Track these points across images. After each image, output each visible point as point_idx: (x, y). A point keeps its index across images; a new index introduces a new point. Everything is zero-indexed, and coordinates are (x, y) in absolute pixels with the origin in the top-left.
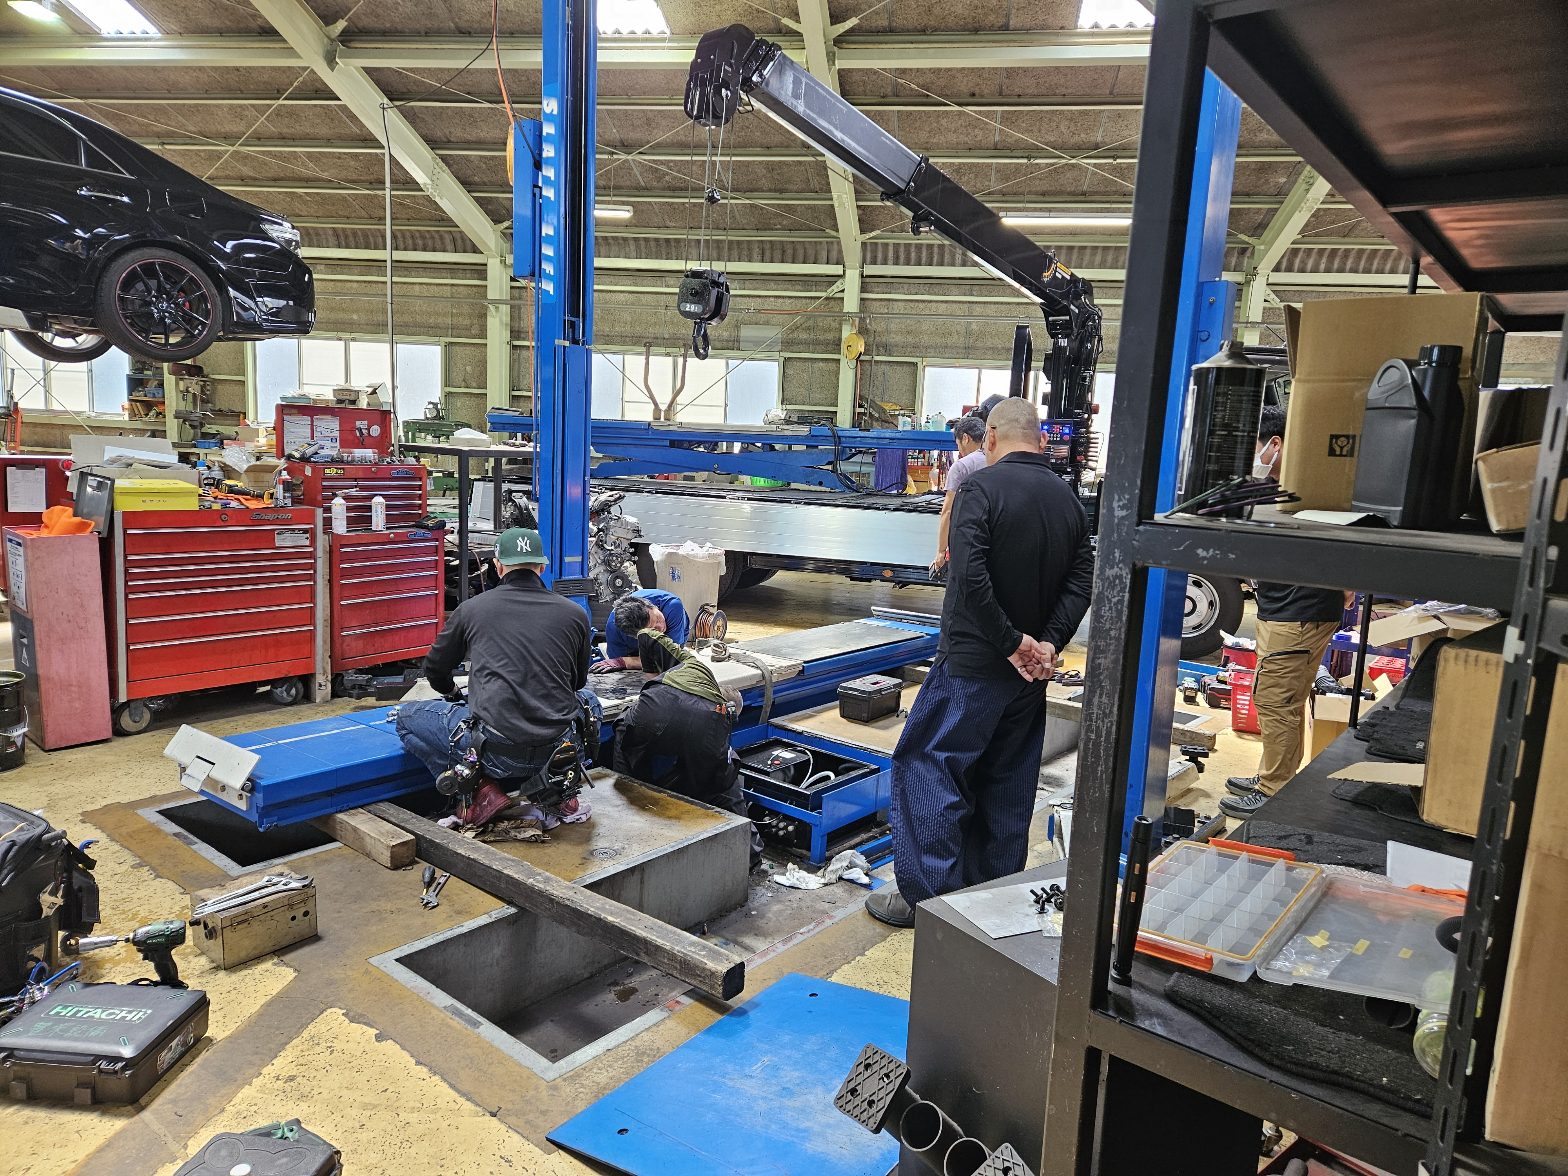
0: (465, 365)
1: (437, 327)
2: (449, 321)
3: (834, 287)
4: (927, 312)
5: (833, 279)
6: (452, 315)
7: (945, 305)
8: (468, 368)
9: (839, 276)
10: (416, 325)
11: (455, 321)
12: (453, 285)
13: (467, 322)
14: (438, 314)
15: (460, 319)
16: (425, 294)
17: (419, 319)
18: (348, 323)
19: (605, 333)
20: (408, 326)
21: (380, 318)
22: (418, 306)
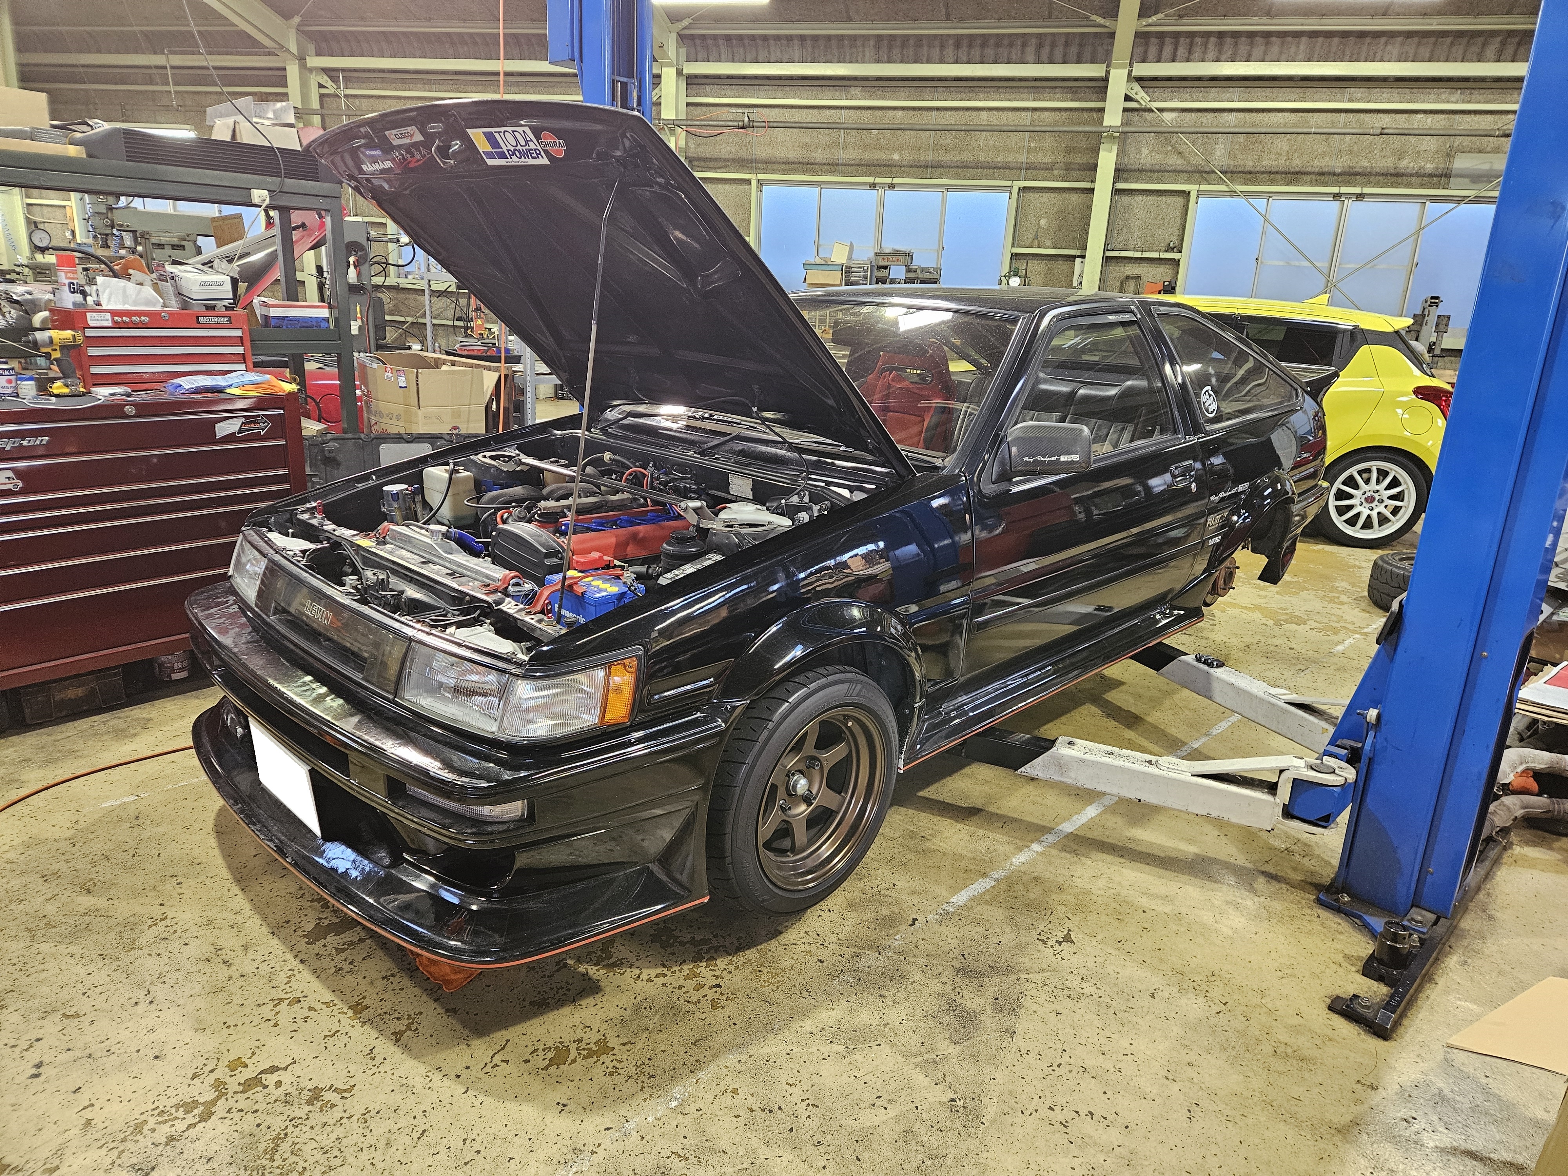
0: (1039, 218)
1: (1006, 167)
2: (1023, 158)
6: (1029, 150)
8: (1043, 222)
10: (978, 165)
12: (1035, 109)
13: (1048, 159)
14: (1010, 150)
15: (1040, 155)
16: (995, 122)
17: (982, 157)
18: (884, 165)
19: (1247, 169)
20: (967, 167)
21: (930, 157)
22: (983, 139)
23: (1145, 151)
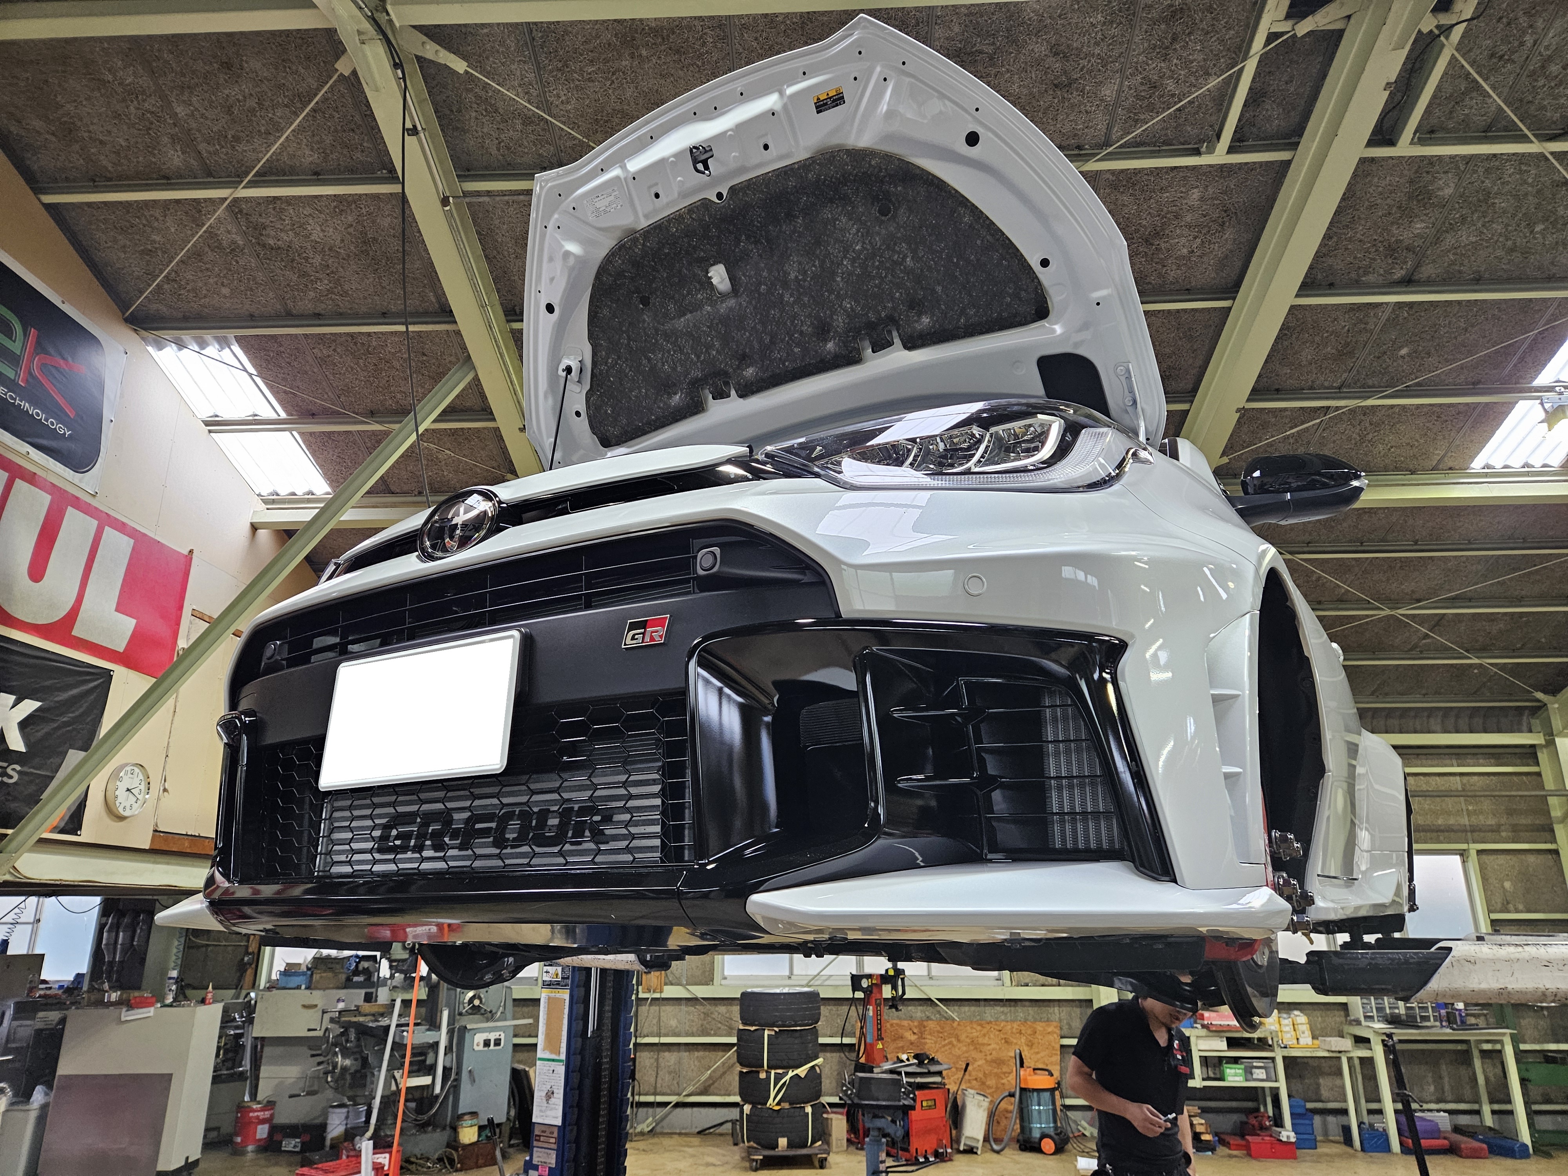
0: (1501, 881)
1: (1449, 830)
2: (1465, 821)
6: (1469, 813)
8: (1507, 885)
11: (1474, 820)
12: (1462, 774)
13: (1491, 821)
14: (1449, 813)
15: (1481, 817)
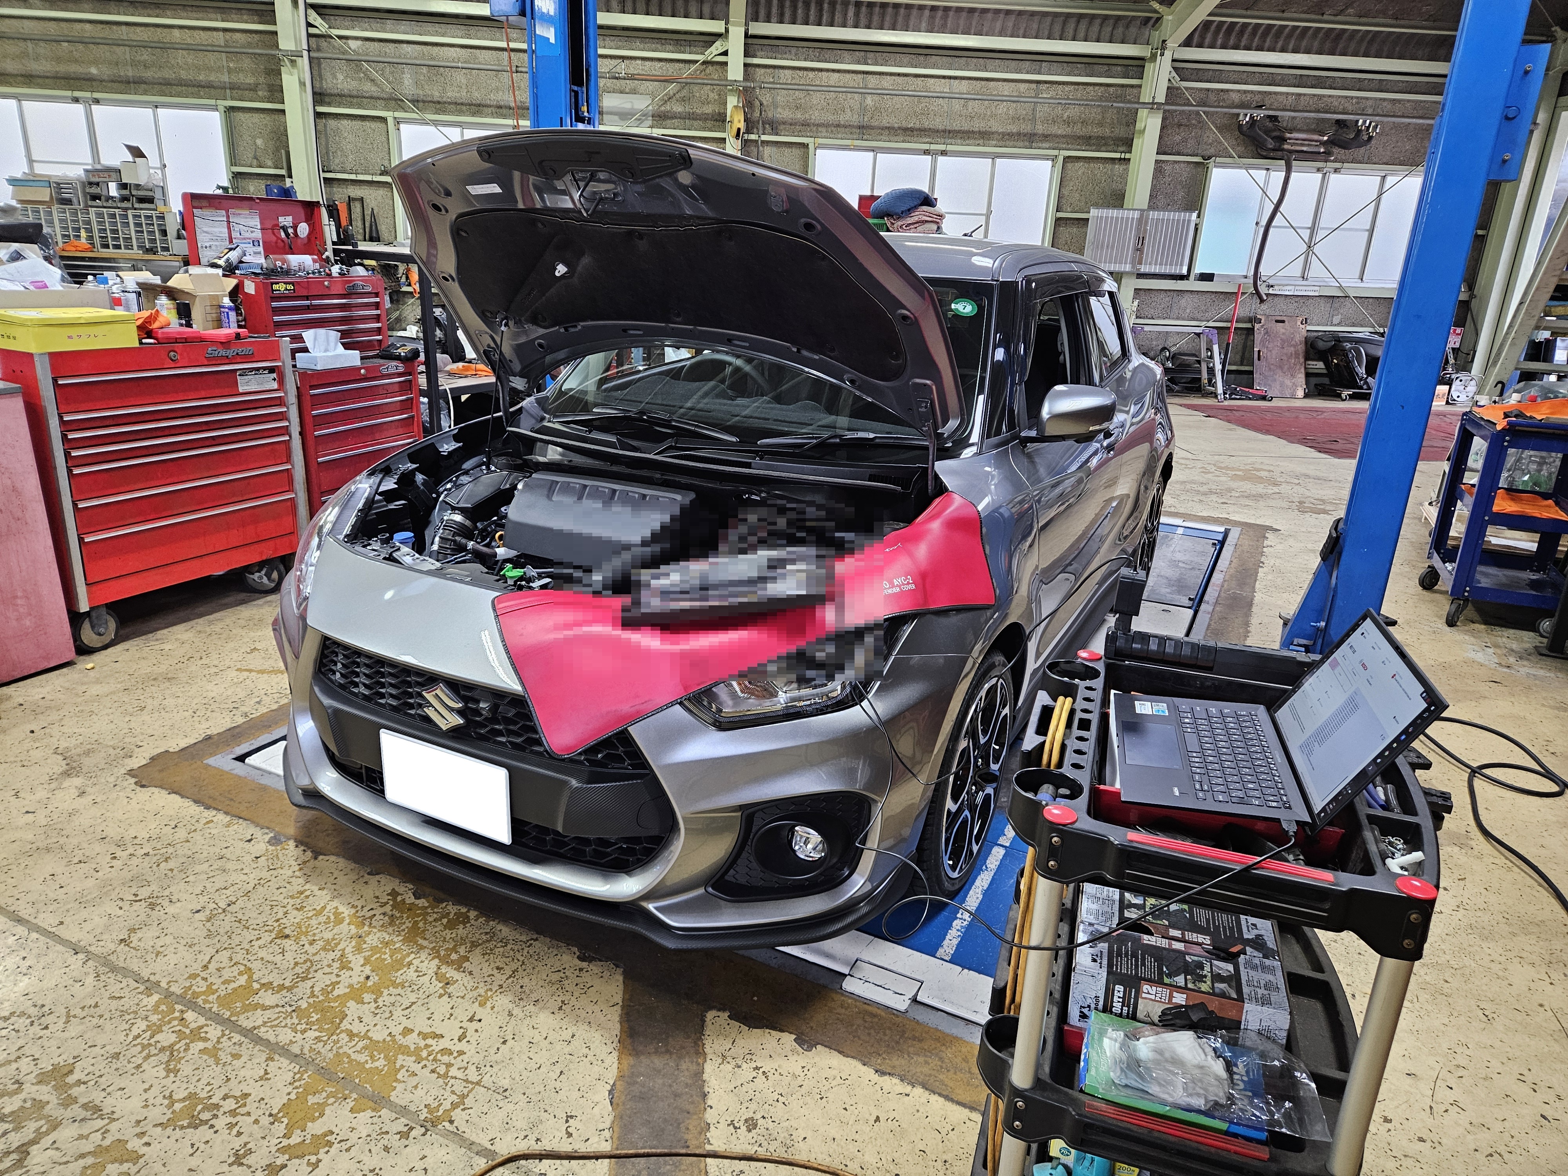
3: (713, 49)
4: (818, 83)
5: (712, 38)
7: (836, 75)
9: (718, 36)
10: (182, 83)
16: (189, 41)
17: (184, 75)
18: (84, 79)
19: (435, 99)
20: (171, 84)
21: (130, 73)
22: (181, 57)
23: (340, 77)
